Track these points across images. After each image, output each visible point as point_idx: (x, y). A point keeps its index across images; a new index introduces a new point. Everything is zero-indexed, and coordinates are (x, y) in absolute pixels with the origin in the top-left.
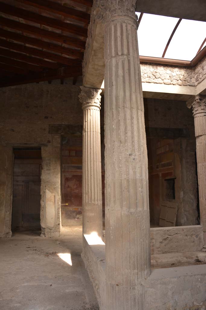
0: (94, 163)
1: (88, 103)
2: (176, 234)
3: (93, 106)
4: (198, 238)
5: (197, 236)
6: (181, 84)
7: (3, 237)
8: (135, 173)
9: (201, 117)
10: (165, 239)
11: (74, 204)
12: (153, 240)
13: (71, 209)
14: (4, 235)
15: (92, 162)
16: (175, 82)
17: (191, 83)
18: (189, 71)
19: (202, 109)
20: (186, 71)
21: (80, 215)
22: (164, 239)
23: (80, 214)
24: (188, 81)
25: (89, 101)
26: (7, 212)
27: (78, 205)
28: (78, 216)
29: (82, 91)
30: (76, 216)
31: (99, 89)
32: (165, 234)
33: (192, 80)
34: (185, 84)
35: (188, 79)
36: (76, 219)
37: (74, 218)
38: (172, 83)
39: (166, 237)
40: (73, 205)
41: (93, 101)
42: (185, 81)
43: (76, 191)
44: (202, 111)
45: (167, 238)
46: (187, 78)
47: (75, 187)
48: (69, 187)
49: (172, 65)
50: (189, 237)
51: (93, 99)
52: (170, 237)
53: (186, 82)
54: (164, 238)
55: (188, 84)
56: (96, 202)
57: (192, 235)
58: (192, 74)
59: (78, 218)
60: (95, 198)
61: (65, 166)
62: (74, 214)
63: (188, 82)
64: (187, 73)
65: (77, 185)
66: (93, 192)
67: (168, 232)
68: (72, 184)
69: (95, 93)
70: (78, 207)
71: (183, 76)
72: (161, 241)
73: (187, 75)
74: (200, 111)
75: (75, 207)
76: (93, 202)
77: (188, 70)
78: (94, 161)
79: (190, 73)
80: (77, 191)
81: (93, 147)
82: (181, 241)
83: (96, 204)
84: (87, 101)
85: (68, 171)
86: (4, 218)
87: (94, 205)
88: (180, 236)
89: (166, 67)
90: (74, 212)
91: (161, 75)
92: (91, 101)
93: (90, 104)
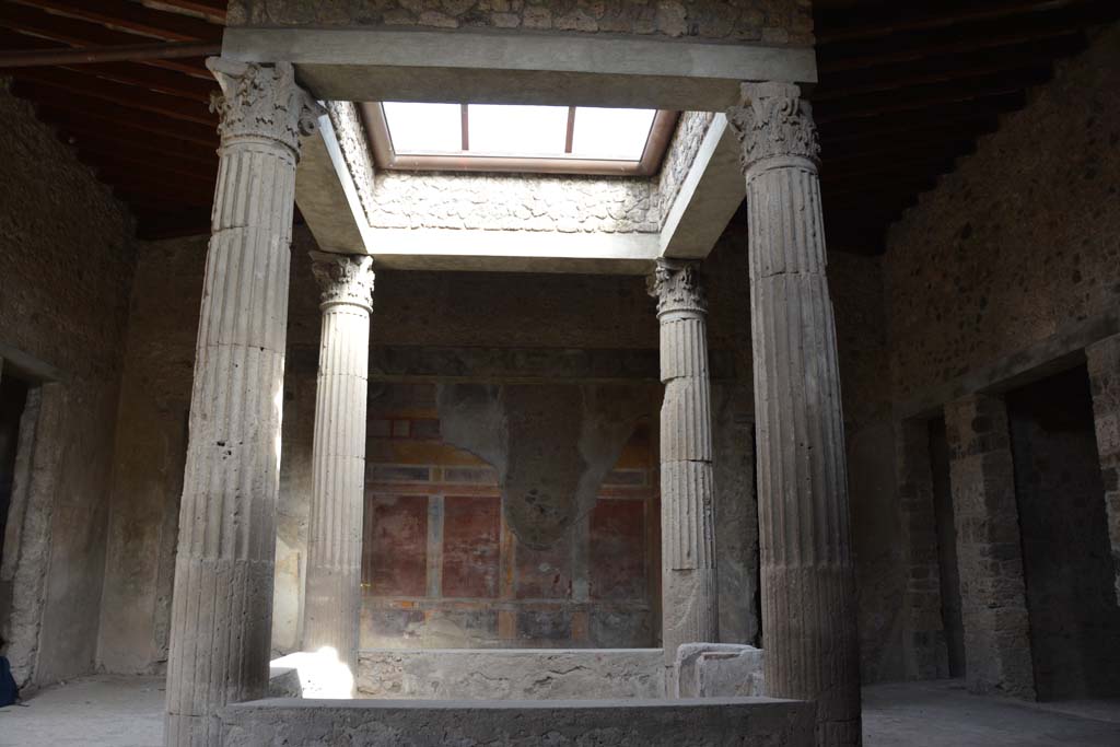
0: (336, 459)
1: (332, 296)
2: (577, 668)
3: (342, 304)
4: (647, 685)
5: (643, 679)
6: (612, 230)
7: (145, 671)
8: (224, 482)
9: (673, 325)
10: (542, 682)
11: (399, 589)
12: (503, 681)
13: (390, 602)
14: (150, 668)
15: (332, 457)
16: (592, 224)
17: (646, 225)
18: (640, 187)
19: (675, 300)
20: (632, 188)
21: (417, 624)
22: (537, 682)
23: (418, 621)
24: (637, 219)
25: (334, 292)
26: (160, 600)
27: (413, 593)
28: (411, 627)
29: (313, 265)
30: (406, 625)
31: (366, 255)
32: (542, 667)
33: (649, 214)
34: (624, 229)
35: (637, 212)
36: (407, 637)
37: (400, 632)
38: (581, 227)
39: (543, 677)
40: (399, 592)
41: (346, 289)
42: (625, 218)
43: (406, 548)
44: (677, 306)
45: (549, 678)
46: (635, 210)
47: (406, 533)
48: (385, 534)
49: (587, 175)
50: (617, 680)
51: (346, 285)
52: (554, 675)
53: (630, 222)
54: (536, 678)
55: (636, 226)
56: (337, 564)
57: (628, 675)
58: (651, 197)
59: (412, 634)
60: (333, 556)
61: (375, 469)
62: (401, 621)
63: (634, 222)
64: (635, 196)
65: (411, 528)
66: (329, 537)
67: (552, 663)
68: (397, 526)
69: (349, 267)
70: (413, 599)
71: (620, 204)
72: (530, 686)
73: (634, 201)
74: (671, 306)
75: (401, 598)
76: (328, 566)
77: (639, 185)
78: (336, 455)
79: (644, 194)
80: (412, 547)
81: (337, 416)
82: (592, 689)
83: (336, 570)
84: (330, 291)
85: (385, 485)
86: (154, 617)
87: (330, 573)
88: (590, 675)
89: (568, 182)
90: (400, 612)
91: (549, 206)
92: (341, 289)
93: (337, 300)
